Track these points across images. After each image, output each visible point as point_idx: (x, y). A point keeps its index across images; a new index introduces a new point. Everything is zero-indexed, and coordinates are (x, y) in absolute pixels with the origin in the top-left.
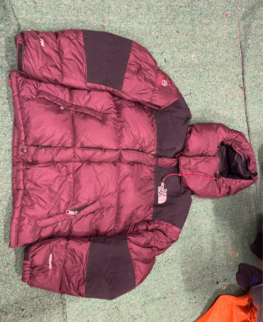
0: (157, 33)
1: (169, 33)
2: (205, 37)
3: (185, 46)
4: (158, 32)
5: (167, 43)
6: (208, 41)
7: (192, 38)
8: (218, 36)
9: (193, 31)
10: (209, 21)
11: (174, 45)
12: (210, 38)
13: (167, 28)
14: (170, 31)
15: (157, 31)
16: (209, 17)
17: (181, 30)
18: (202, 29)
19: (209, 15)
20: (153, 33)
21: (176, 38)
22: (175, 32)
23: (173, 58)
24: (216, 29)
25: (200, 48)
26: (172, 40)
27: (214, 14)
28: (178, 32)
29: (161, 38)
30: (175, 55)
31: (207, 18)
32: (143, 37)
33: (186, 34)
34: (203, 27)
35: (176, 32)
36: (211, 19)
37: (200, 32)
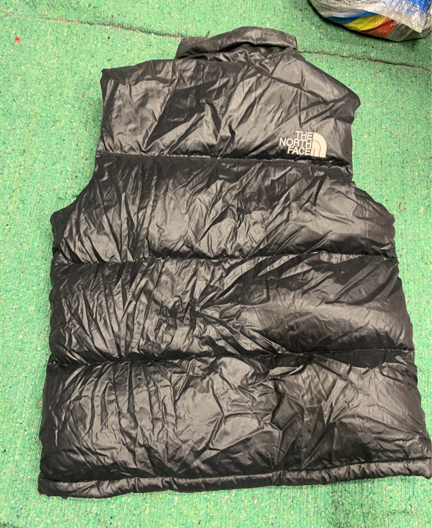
0: (14, 199)
1: (21, 172)
2: (51, 95)
3: (57, 144)
4: (12, 197)
5: (40, 182)
6: (60, 91)
7: (44, 123)
8: (56, 66)
9: (30, 117)
10: (19, 78)
11: (50, 167)
12: (54, 85)
13: (9, 173)
14: (17, 169)
15: (10, 198)
16: (12, 77)
17: (21, 144)
18: (31, 97)
19: (7, 75)
20: (11, 208)
21: (36, 159)
22: (21, 158)
23: (76, 177)
24: (39, 68)
25: (70, 113)
26: (38, 170)
27: (8, 65)
28: (24, 151)
29: (27, 193)
30: (70, 170)
31: (11, 80)
32: (13, 232)
33: (33, 136)
34: (29, 94)
35: (22, 155)
36: (15, 74)
37: (37, 104)
